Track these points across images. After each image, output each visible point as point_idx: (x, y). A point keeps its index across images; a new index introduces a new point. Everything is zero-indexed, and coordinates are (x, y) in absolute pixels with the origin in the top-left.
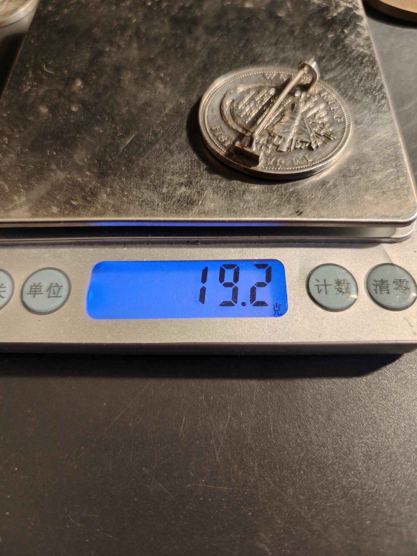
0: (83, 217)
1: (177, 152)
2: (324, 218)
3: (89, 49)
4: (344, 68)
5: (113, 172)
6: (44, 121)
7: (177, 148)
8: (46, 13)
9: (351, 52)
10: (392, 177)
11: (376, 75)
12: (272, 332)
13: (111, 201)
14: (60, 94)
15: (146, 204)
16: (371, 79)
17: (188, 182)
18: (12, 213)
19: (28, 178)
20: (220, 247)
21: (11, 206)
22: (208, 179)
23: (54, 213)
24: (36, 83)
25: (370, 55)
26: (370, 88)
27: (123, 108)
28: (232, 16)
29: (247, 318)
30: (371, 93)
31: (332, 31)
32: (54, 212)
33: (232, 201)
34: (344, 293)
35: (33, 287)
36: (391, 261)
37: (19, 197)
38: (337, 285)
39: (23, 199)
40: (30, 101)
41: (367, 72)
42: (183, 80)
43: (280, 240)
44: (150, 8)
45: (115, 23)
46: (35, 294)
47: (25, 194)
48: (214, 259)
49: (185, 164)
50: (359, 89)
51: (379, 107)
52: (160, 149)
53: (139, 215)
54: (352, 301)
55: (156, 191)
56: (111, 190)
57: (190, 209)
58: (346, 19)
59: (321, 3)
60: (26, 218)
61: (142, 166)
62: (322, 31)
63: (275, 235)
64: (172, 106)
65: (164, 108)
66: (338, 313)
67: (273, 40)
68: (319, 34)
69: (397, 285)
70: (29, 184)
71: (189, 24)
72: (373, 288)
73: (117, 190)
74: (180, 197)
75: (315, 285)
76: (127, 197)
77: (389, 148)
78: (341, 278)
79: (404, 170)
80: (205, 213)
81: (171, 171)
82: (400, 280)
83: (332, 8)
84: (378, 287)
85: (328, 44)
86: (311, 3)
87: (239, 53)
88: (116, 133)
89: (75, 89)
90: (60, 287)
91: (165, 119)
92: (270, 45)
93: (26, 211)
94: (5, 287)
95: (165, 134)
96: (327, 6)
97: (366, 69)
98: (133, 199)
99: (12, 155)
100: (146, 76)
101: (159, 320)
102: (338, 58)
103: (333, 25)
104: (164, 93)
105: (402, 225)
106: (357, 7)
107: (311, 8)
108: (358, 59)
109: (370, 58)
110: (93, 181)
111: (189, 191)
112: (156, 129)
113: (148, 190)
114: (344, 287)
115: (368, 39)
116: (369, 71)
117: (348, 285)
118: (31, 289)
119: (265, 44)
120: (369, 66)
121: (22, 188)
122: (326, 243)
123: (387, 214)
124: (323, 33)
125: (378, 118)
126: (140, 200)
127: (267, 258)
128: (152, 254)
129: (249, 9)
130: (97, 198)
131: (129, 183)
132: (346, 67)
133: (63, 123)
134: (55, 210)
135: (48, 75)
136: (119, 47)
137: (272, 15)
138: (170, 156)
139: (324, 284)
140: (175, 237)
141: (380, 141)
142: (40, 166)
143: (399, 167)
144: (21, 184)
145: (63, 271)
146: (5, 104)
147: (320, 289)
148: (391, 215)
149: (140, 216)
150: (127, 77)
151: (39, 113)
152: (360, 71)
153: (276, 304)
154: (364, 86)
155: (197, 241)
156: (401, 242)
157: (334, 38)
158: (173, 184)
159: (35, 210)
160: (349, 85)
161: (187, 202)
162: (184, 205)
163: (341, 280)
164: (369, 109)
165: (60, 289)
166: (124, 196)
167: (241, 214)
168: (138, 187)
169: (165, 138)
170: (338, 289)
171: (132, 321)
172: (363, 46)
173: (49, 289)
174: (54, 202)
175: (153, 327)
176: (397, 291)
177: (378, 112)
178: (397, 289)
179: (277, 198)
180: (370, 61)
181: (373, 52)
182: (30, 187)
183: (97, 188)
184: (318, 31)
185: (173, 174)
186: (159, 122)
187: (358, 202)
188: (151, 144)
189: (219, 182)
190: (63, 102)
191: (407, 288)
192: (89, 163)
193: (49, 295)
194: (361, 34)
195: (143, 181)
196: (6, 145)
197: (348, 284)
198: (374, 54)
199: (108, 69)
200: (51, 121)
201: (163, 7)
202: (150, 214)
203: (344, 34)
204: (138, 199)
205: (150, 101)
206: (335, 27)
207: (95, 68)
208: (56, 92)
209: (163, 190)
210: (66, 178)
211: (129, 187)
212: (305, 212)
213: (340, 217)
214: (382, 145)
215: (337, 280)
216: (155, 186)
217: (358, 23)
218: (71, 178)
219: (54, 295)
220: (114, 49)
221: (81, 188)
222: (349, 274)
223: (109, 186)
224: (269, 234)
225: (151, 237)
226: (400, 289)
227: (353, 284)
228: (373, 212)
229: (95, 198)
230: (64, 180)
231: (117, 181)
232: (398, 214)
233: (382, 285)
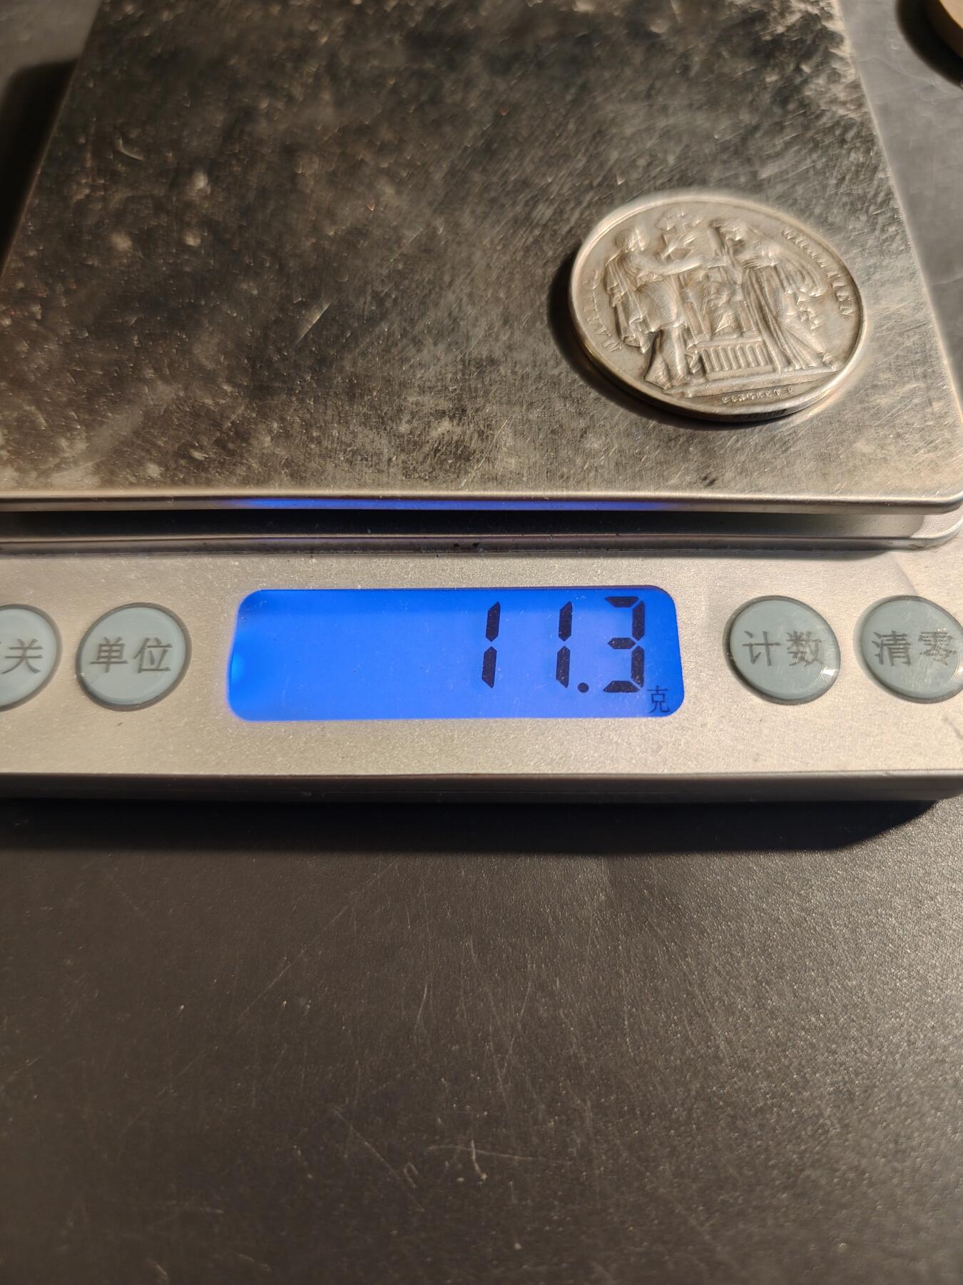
0: (218, 487)
1: (429, 342)
2: (765, 492)
3: (221, 104)
4: (804, 152)
5: (285, 386)
6: (123, 269)
7: (429, 332)
8: (120, 18)
9: (818, 117)
10: (916, 401)
11: (875, 169)
12: (649, 750)
13: (282, 453)
14: (159, 207)
15: (362, 460)
16: (865, 178)
17: (457, 409)
18: (56, 478)
19: (90, 397)
20: (529, 556)
21: (52, 461)
22: (501, 404)
23: (151, 478)
24: (102, 182)
25: (862, 124)
26: (862, 198)
27: (303, 239)
28: (548, 30)
29: (592, 719)
30: (864, 210)
31: (773, 69)
32: (152, 475)
33: (557, 451)
34: (808, 663)
35: (104, 648)
36: (915, 591)
37: (71, 440)
38: (792, 645)
39: (81, 446)
40: (90, 221)
41: (855, 162)
42: (438, 177)
43: (664, 542)
44: (360, 10)
45: (281, 45)
46: (108, 663)
47: (84, 435)
48: (515, 586)
49: (450, 368)
50: (837, 198)
51: (884, 241)
52: (391, 334)
53: (347, 483)
54: (828, 681)
55: (385, 429)
56: (280, 428)
57: (463, 472)
58: (806, 40)
60: (88, 489)
61: (351, 372)
62: (752, 68)
63: (652, 531)
64: (415, 236)
65: (399, 240)
66: (796, 708)
67: (641, 87)
68: (745, 74)
69: (930, 644)
70: (92, 411)
71: (448, 49)
72: (873, 650)
73: (296, 425)
74: (439, 444)
75: (744, 645)
76: (319, 443)
77: (906, 333)
78: (801, 628)
79: (943, 386)
80: (497, 480)
81: (416, 385)
82: (935, 635)
83: (774, 14)
84: (885, 648)
85: (766, 98)
86: (726, 4)
87: (565, 116)
88: (289, 297)
89: (192, 194)
90: (165, 648)
91: (400, 266)
92: (635, 97)
93: (87, 474)
94: (40, 648)
95: (402, 299)
96: (762, 11)
97: (853, 155)
98: (332, 448)
99: (52, 346)
100: (355, 167)
101: (393, 723)
102: (788, 130)
103: (777, 54)
104: (397, 207)
105: (940, 510)
106: (829, 13)
107: (723, 16)
108: (834, 133)
109: (861, 130)
110: (241, 404)
111: (459, 430)
112: (380, 289)
113: (366, 426)
114: (807, 650)
115: (855, 86)
116: (859, 160)
117: (817, 645)
118: (100, 651)
119: (623, 96)
120: (858, 149)
121: (79, 422)
122: (768, 551)
123: (907, 483)
124: (753, 70)
125: (881, 266)
126: (349, 449)
127: (637, 582)
128: (375, 575)
129: (586, 15)
130: (250, 444)
131: (321, 411)
132: (807, 150)
133: (168, 272)
134: (153, 470)
135: (130, 162)
136: (290, 99)
137: (638, 31)
138: (413, 351)
139: (763, 642)
140: (427, 536)
141: (888, 318)
142: (116, 372)
143: (930, 375)
144: (74, 411)
145: (171, 612)
146: (32, 228)
147: (755, 654)
148: (916, 487)
149: (349, 487)
150: (310, 169)
151: (111, 249)
152: (839, 160)
153: (654, 688)
154: (849, 194)
155: (476, 545)
156: (935, 547)
157: (780, 84)
158: (421, 414)
159: (108, 471)
160: (815, 191)
161: (455, 454)
162: (450, 461)
163: (802, 634)
164: (862, 246)
165: (164, 652)
166: (312, 439)
167: (578, 482)
168: (344, 420)
169: (402, 310)
170: (795, 654)
171: (332, 726)
172: (844, 104)
173: (141, 651)
174: (150, 454)
175: (380, 738)
176: (927, 658)
177: (882, 253)
178: (929, 655)
179: (659, 446)
180: (862, 137)
181: (868, 117)
182: (94, 420)
183: (250, 422)
184: (741, 68)
185: (422, 391)
186: (387, 271)
187: (841, 457)
188: (373, 321)
189: (528, 410)
190: (165, 224)
191: (950, 651)
192: (229, 365)
193: (140, 665)
194: (839, 76)
195: (355, 407)
196: (37, 321)
197: (818, 641)
198: (870, 120)
199: (266, 150)
200: (139, 267)
201: (388, 9)
202: (371, 481)
203: (801, 75)
204: (344, 447)
205: (365, 225)
206: (781, 59)
207: (237, 149)
208: (150, 201)
209: (401, 428)
210: (178, 399)
211: (321, 420)
212: (723, 480)
213: (801, 491)
214: (893, 328)
215: (792, 633)
216: (383, 418)
217: (833, 51)
218: (189, 398)
219: (153, 667)
220: (280, 105)
221: (212, 422)
222: (818, 620)
223: (276, 416)
224: (639, 529)
225: (373, 535)
226: (935, 655)
227: (828, 643)
228: (875, 479)
229: (244, 445)
230: (174, 403)
231: (295, 405)
232: (930, 484)
233: (894, 645)
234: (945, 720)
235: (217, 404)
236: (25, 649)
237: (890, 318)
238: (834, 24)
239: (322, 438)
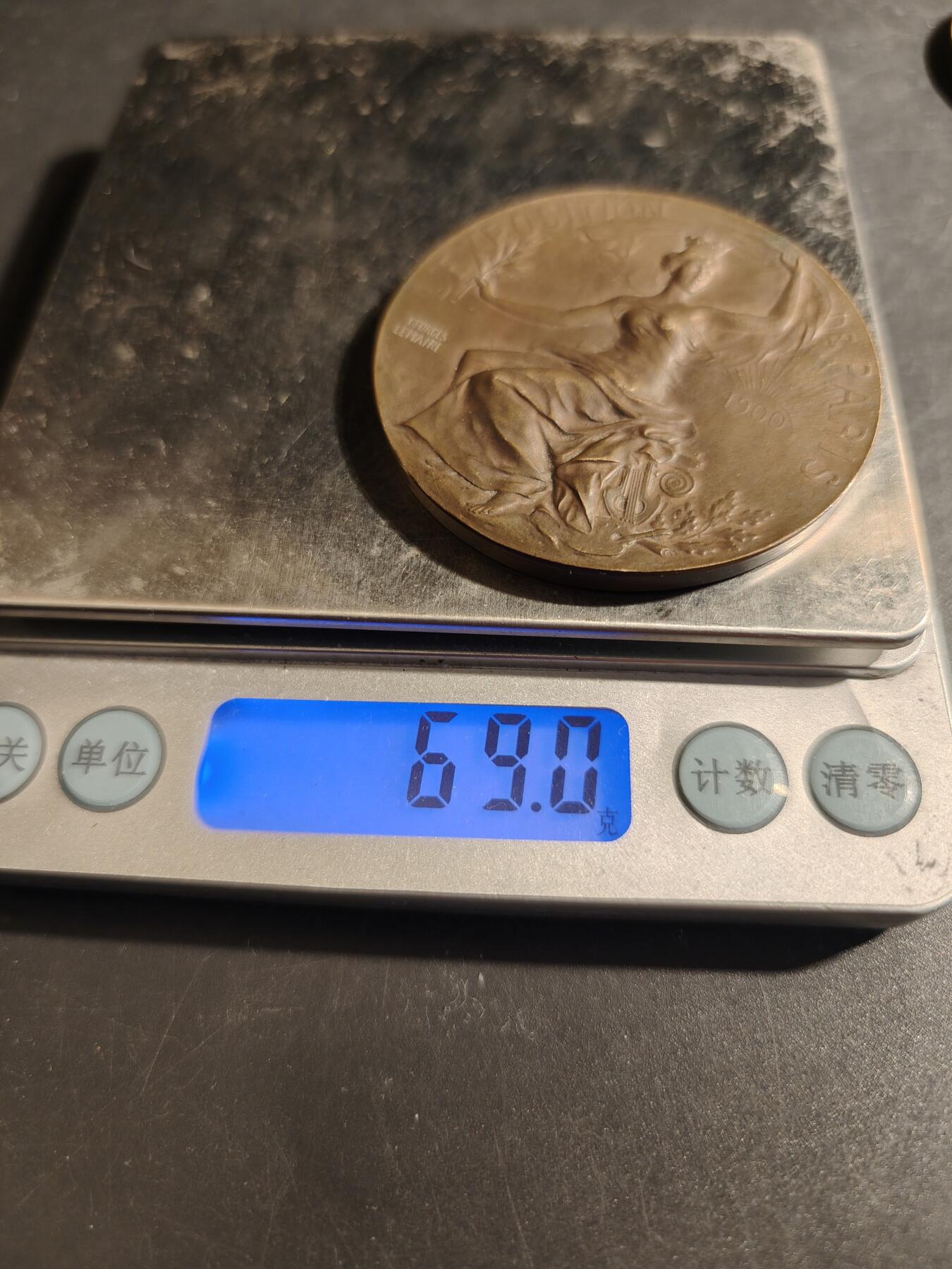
0: (196, 603)
2: (720, 624)
3: (229, 216)
5: (265, 503)
6: (125, 380)
8: (141, 124)
9: (802, 236)
12: (593, 874)
13: (259, 571)
14: (163, 319)
15: (333, 581)
18: (49, 587)
19: (84, 508)
20: (491, 673)
21: (45, 571)
23: (135, 590)
24: (113, 291)
25: (846, 243)
27: (294, 354)
28: (542, 143)
29: (540, 841)
31: (762, 185)
32: (136, 588)
34: (755, 792)
35: (85, 750)
36: (867, 721)
37: (64, 551)
38: (741, 773)
39: (73, 555)
40: (98, 331)
43: (622, 666)
44: (366, 121)
45: (289, 156)
46: (88, 765)
47: (76, 545)
53: (317, 604)
54: (775, 809)
55: (357, 551)
56: (258, 545)
57: (428, 596)
58: (797, 155)
59: (744, 116)
60: (76, 599)
61: (330, 491)
62: (742, 184)
63: (610, 655)
66: (740, 837)
68: (733, 191)
69: (877, 777)
70: (86, 523)
71: (447, 163)
72: (820, 781)
73: (273, 544)
74: (407, 568)
75: (692, 773)
76: (294, 563)
78: (752, 757)
79: (904, 517)
82: (884, 767)
83: (767, 127)
84: (833, 779)
86: (722, 116)
88: (276, 413)
89: (195, 306)
93: (77, 584)
94: (25, 746)
96: (756, 123)
99: (53, 456)
100: (349, 282)
101: (349, 838)
103: (767, 169)
105: (894, 644)
106: (823, 125)
107: (721, 127)
108: (816, 252)
109: (845, 249)
110: (223, 520)
113: (339, 547)
114: (756, 778)
115: (843, 202)
117: (766, 773)
118: (81, 752)
120: (840, 269)
121: (73, 532)
122: (726, 676)
123: (859, 617)
124: (742, 187)
127: (593, 705)
128: (343, 687)
129: (583, 128)
130: (229, 561)
131: (298, 530)
133: (166, 385)
134: (137, 583)
135: (139, 273)
136: (293, 212)
137: (633, 146)
139: (712, 770)
140: (394, 651)
142: (111, 482)
143: (894, 507)
144: (68, 521)
145: (150, 717)
146: (44, 336)
148: (868, 622)
149: (320, 608)
150: (308, 282)
151: (115, 359)
153: (605, 810)
155: (441, 661)
156: (892, 676)
157: (768, 201)
158: (392, 537)
159: (96, 581)
161: (421, 578)
162: (416, 585)
163: (752, 762)
165: (141, 756)
168: (319, 541)
170: (743, 783)
171: (291, 838)
172: (830, 221)
173: (120, 754)
174: (136, 567)
176: (874, 790)
178: (876, 787)
180: (845, 256)
181: (852, 234)
182: (87, 531)
183: (230, 540)
184: (732, 183)
190: (168, 337)
191: (898, 785)
192: (215, 479)
193: (118, 768)
194: (828, 192)
195: (331, 528)
196: (43, 430)
197: (767, 770)
198: (853, 238)
199: (267, 264)
200: (140, 379)
201: (394, 121)
202: (340, 603)
203: (790, 192)
204: (316, 568)
206: (771, 174)
207: (241, 261)
208: (154, 311)
209: (372, 551)
210: (165, 513)
211: (298, 539)
212: (678, 611)
213: (755, 624)
215: (742, 761)
216: (356, 540)
217: (824, 165)
218: (176, 512)
219: (130, 770)
220: (284, 218)
221: (195, 537)
222: (769, 748)
223: (256, 534)
224: (597, 653)
225: (343, 650)
226: (883, 787)
227: (777, 772)
228: (828, 613)
229: (223, 562)
230: (161, 517)
231: (274, 523)
232: (882, 620)
233: (842, 777)
234: (889, 854)
235: (200, 519)
236: (13, 747)
238: (826, 137)
239: (297, 558)
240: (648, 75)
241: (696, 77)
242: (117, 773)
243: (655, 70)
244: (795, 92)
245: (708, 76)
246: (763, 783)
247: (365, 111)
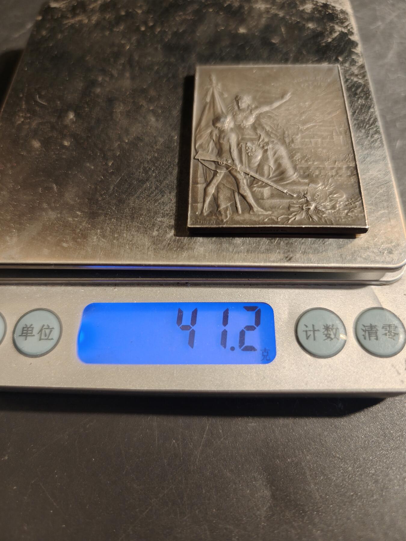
1: (167, 191)
3: (82, 79)
5: (103, 212)
6: (36, 156)
7: (168, 187)
8: (40, 38)
10: (383, 219)
11: (369, 107)
12: (260, 379)
14: (53, 128)
15: (136, 248)
16: (365, 112)
18: (4, 254)
19: (20, 217)
20: (210, 287)
21: (3, 247)
23: (45, 255)
24: (29, 115)
25: (365, 85)
26: (363, 121)
27: (115, 142)
28: (226, 42)
29: (235, 365)
30: (364, 127)
32: (45, 253)
33: (221, 245)
34: (332, 339)
35: (25, 329)
36: (381, 305)
37: (11, 237)
38: (325, 330)
39: (15, 239)
40: (23, 134)
41: (361, 104)
42: (175, 112)
43: (269, 283)
44: (144, 33)
45: (109, 50)
46: (26, 336)
47: (16, 234)
51: (373, 142)
52: (151, 187)
53: (129, 259)
55: (147, 234)
56: (101, 232)
57: (180, 254)
58: (341, 45)
59: (316, 28)
60: (17, 260)
61: (133, 206)
62: (316, 59)
63: (264, 278)
64: (163, 140)
65: (156, 143)
69: (387, 330)
70: (20, 224)
72: (361, 333)
73: (107, 231)
74: (170, 241)
75: (304, 331)
76: (118, 240)
77: (380, 186)
78: (330, 323)
79: (396, 211)
80: (195, 257)
81: (161, 213)
82: (390, 326)
83: (326, 33)
84: (367, 332)
86: (306, 28)
88: (106, 170)
89: (68, 121)
93: (17, 254)
96: (322, 31)
97: (360, 101)
98: (123, 242)
99: (4, 193)
100: (138, 108)
101: (148, 366)
103: (328, 52)
104: (156, 127)
105: (392, 271)
106: (352, 32)
108: (351, 90)
109: (364, 88)
110: (84, 221)
112: (147, 166)
113: (138, 232)
114: (332, 333)
115: (362, 67)
116: (362, 103)
117: (336, 331)
118: (23, 330)
120: (362, 97)
121: (15, 228)
123: (377, 258)
125: (370, 154)
126: (131, 243)
127: (257, 301)
128: (142, 296)
129: (243, 34)
130: (87, 240)
131: (119, 224)
133: (55, 158)
134: (46, 251)
135: (42, 106)
136: (112, 76)
137: (266, 42)
138: (160, 196)
139: (312, 329)
140: (165, 279)
141: (371, 179)
142: (31, 205)
143: (391, 207)
144: (12, 223)
145: (54, 312)
147: (308, 335)
148: (381, 260)
149: (130, 261)
150: (120, 109)
151: (31, 147)
152: (354, 103)
153: (264, 349)
155: (187, 283)
156: (391, 284)
158: (163, 227)
161: (177, 245)
162: (174, 249)
163: (330, 325)
164: (362, 144)
165: (51, 331)
166: (114, 238)
167: (230, 260)
168: (129, 229)
169: (156, 176)
170: (326, 335)
171: (121, 367)
172: (357, 75)
173: (41, 331)
174: (45, 244)
176: (385, 336)
177: (371, 148)
179: (267, 241)
180: (364, 91)
181: (367, 82)
182: (21, 228)
183: (88, 230)
184: (312, 59)
185: (163, 216)
186: (150, 157)
188: (143, 181)
190: (55, 136)
191: (396, 334)
192: (80, 202)
193: (41, 337)
194: (355, 62)
195: (134, 223)
197: (337, 329)
199: (100, 100)
200: (43, 156)
201: (157, 33)
202: (140, 258)
203: (338, 62)
204: (128, 242)
205: (141, 135)
206: (330, 54)
207: (88, 99)
208: (49, 124)
209: (154, 233)
210: (57, 218)
211: (119, 229)
212: (295, 258)
213: (330, 263)
214: (375, 184)
215: (326, 325)
216: (146, 228)
217: (353, 50)
218: (62, 218)
219: (46, 338)
220: (107, 79)
221: (72, 229)
222: (337, 319)
223: (99, 227)
224: (258, 277)
225: (142, 279)
226: (389, 335)
227: (341, 330)
228: (363, 257)
229: (85, 240)
230: (55, 220)
231: (108, 221)
232: (388, 259)
233: (371, 331)
234: (393, 366)
235: (74, 221)
237: (373, 179)
238: (354, 37)
239: (119, 237)
240: (272, 9)
241: (294, 11)
242: (40, 339)
243: (275, 7)
244: (339, 17)
245: (299, 10)
246: (335, 335)
247: (143, 29)
